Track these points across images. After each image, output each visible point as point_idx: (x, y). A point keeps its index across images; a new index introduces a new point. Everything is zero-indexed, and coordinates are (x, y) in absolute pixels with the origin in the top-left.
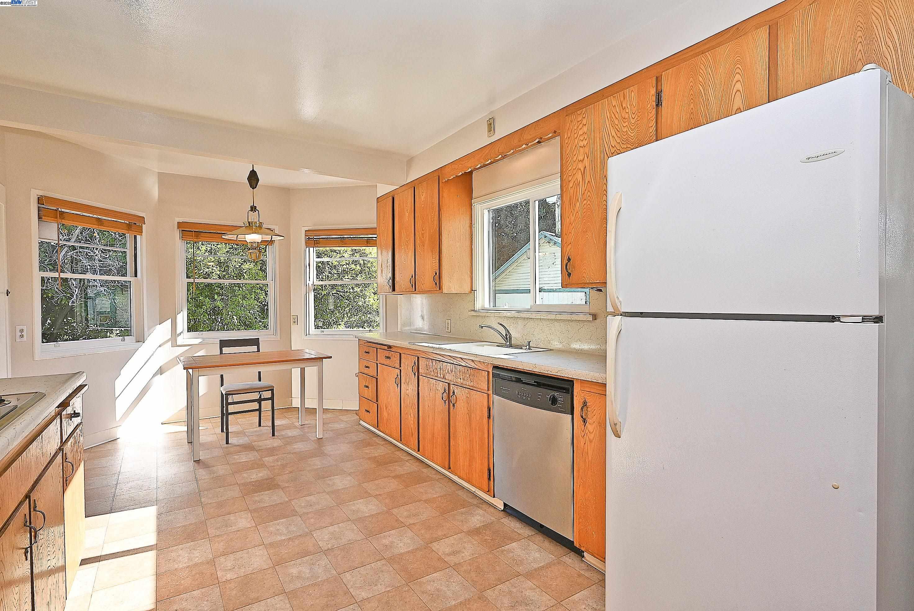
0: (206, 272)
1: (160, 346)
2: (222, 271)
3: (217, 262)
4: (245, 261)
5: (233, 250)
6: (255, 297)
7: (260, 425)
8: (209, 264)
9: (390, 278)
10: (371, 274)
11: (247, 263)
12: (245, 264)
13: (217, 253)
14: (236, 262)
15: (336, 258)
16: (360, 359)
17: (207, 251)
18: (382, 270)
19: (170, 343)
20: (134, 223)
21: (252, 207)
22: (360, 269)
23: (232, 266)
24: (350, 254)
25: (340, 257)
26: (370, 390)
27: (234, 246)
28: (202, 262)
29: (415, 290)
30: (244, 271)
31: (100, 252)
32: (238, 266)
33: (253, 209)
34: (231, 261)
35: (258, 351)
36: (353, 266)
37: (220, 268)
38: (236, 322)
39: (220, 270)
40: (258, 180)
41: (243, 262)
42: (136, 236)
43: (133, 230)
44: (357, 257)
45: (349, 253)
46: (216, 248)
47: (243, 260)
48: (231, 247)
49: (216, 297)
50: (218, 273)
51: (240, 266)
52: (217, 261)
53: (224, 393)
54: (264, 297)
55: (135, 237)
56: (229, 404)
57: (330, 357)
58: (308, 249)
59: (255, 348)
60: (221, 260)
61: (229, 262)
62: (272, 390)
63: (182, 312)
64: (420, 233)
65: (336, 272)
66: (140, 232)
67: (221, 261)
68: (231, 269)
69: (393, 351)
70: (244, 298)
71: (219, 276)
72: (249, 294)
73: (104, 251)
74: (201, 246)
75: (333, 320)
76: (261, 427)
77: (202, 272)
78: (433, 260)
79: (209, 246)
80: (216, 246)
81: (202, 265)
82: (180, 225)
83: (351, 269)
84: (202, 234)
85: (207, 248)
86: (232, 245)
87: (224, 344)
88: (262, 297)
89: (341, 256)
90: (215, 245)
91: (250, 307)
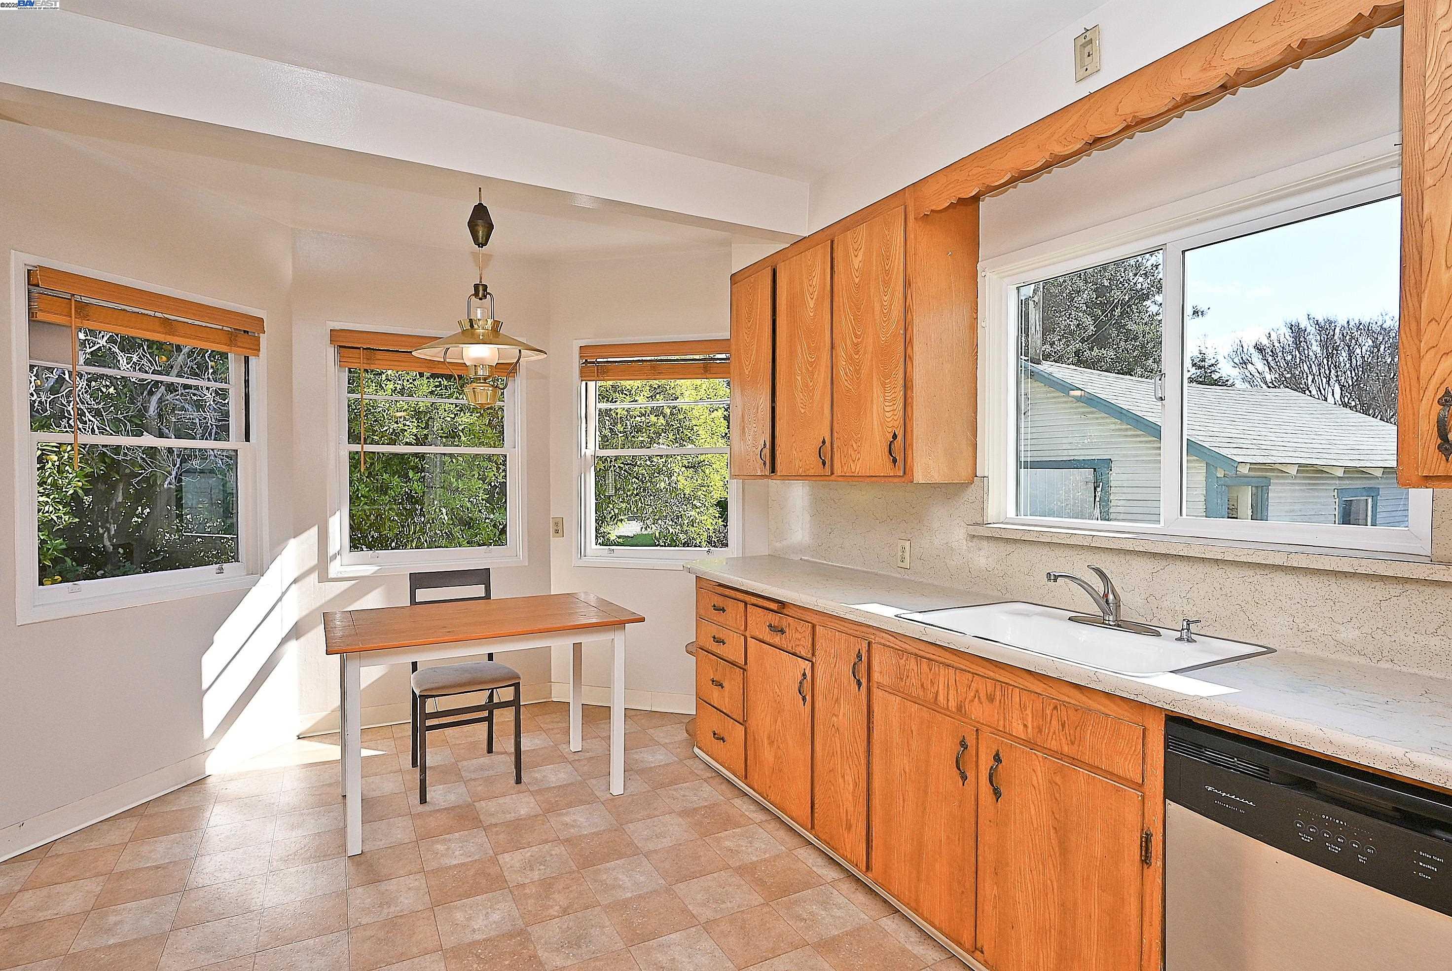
0: (394, 430)
1: (295, 581)
2: (422, 428)
3: (412, 411)
4: (462, 410)
5: (441, 389)
6: (479, 475)
7: (490, 750)
8: (399, 414)
9: (765, 444)
10: (682, 432)
11: (465, 414)
12: (462, 414)
13: (414, 395)
14: (445, 411)
15: (625, 403)
16: (699, 617)
17: (396, 391)
18: (744, 428)
19: (314, 576)
20: (245, 331)
21: (476, 287)
22: (664, 423)
23: (440, 418)
24: (648, 396)
25: (631, 402)
26: (726, 694)
27: (442, 383)
28: (387, 411)
29: (832, 473)
30: (460, 428)
31: (213, 395)
32: (449, 419)
33: (481, 291)
34: (438, 409)
35: (488, 596)
36: (653, 418)
37: (418, 422)
38: (446, 518)
39: (419, 426)
40: (490, 227)
41: (458, 410)
42: (248, 357)
43: (239, 344)
44: (660, 402)
45: (646, 394)
46: (412, 386)
47: (458, 408)
48: (438, 384)
49: (411, 474)
50: (415, 430)
51: (454, 418)
52: (412, 409)
53: (417, 693)
54: (494, 475)
55: (247, 360)
56: (428, 717)
57: (642, 620)
58: (584, 383)
59: (478, 590)
60: (419, 408)
61: (434, 412)
62: (517, 686)
63: (338, 513)
64: (848, 341)
65: (622, 429)
66: (254, 350)
67: (420, 410)
68: (437, 424)
69: (788, 613)
70: (459, 476)
71: (417, 437)
72: (468, 469)
73: (220, 393)
74: (385, 382)
75: (610, 513)
76: (493, 756)
77: (386, 430)
78: (887, 404)
79: (399, 382)
80: (411, 383)
81: (386, 417)
82: (334, 335)
83: (648, 423)
84: (379, 355)
85: (396, 385)
86: (440, 379)
87: (419, 580)
88: (491, 474)
89: (632, 400)
90: (411, 381)
91: (471, 492)
